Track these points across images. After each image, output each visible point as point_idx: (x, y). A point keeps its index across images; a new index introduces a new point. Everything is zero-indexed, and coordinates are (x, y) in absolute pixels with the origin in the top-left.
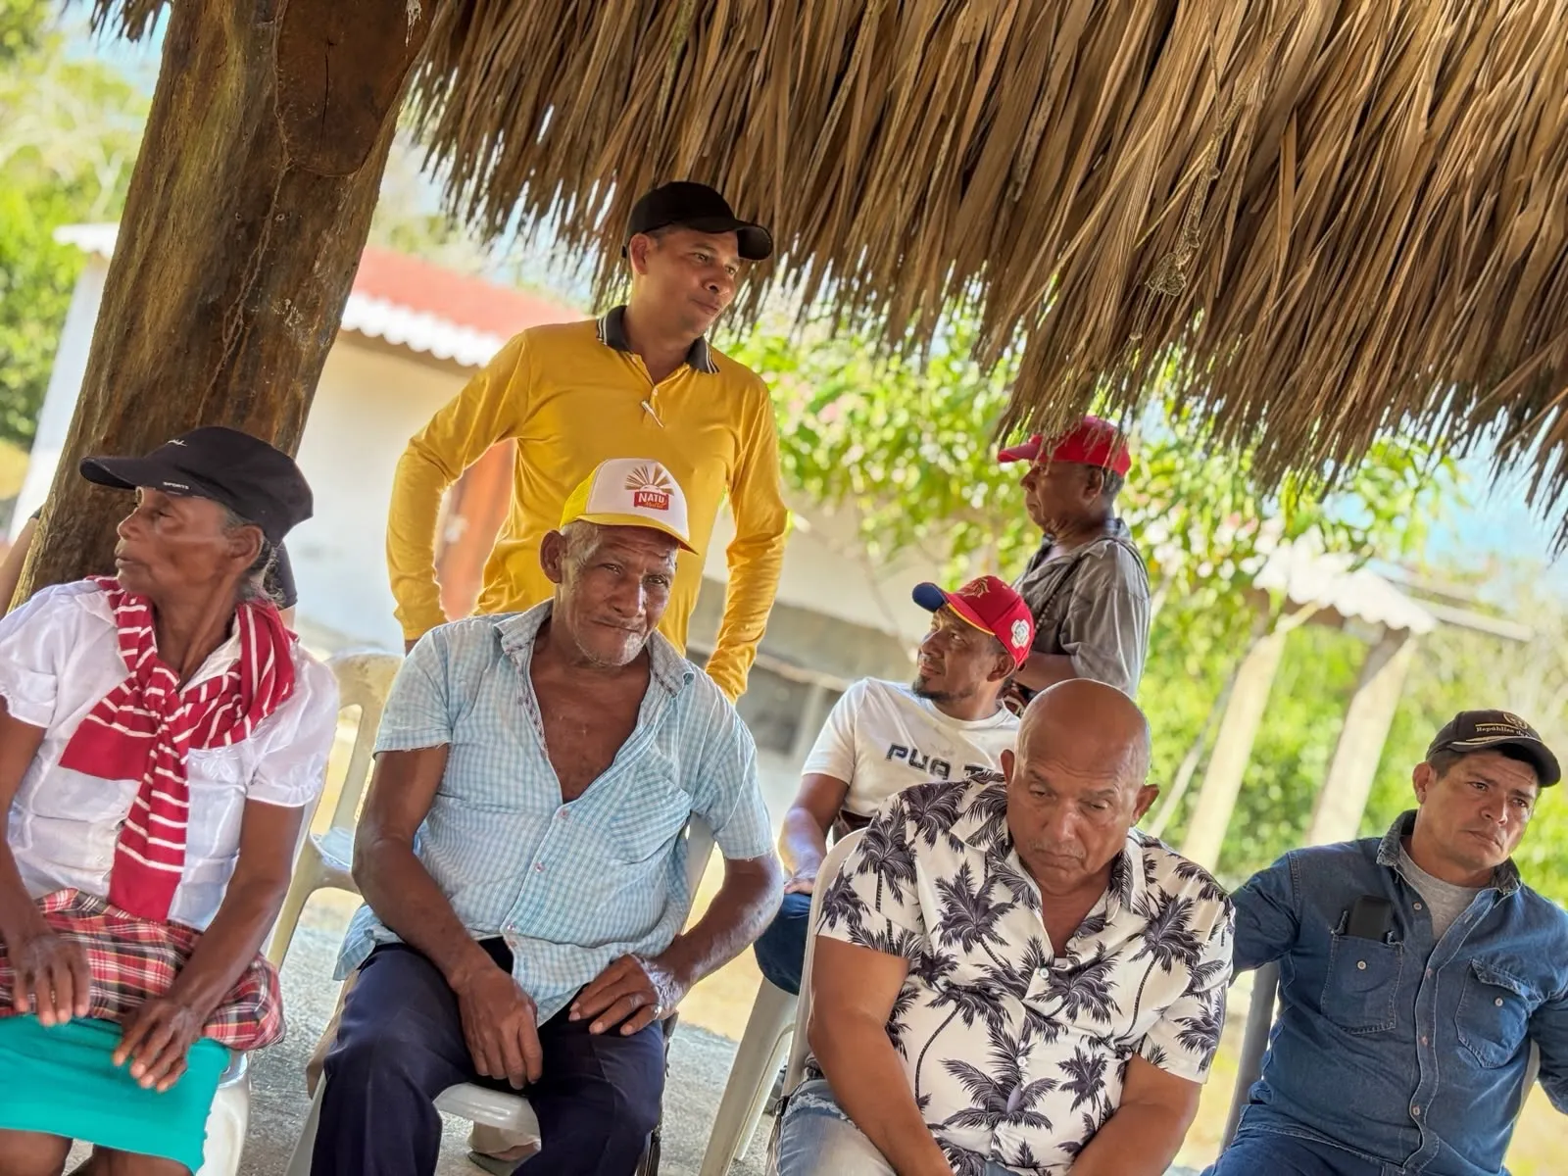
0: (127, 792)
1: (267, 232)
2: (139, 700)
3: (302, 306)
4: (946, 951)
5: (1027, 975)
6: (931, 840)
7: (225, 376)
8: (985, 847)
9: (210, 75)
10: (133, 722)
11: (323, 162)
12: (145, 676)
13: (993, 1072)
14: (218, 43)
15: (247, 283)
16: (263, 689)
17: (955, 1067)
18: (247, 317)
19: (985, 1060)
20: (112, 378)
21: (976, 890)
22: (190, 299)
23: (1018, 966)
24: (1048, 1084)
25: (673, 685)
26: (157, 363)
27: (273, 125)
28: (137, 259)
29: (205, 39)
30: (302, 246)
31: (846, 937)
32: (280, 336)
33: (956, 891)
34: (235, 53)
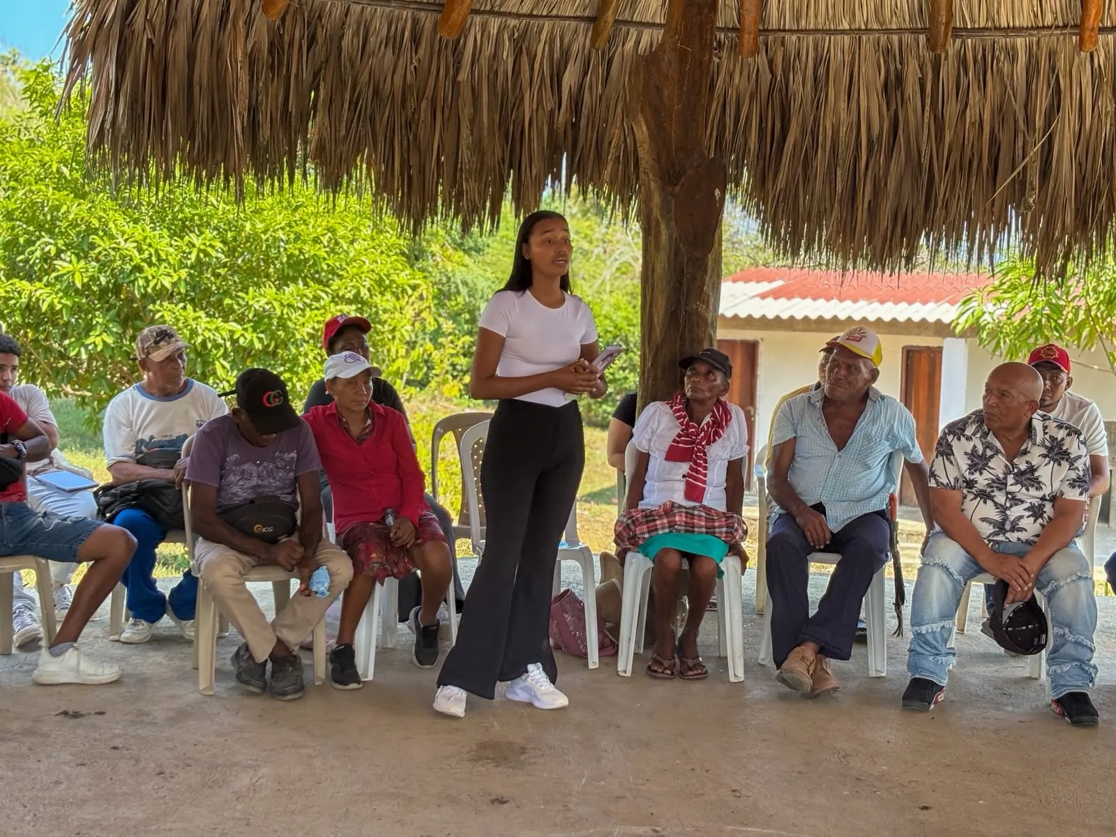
0: (684, 468)
1: (685, 281)
2: (687, 435)
3: (703, 303)
4: (972, 477)
5: (1005, 478)
6: (959, 439)
7: (683, 333)
8: (978, 435)
9: (657, 237)
10: (685, 443)
11: (698, 254)
12: (688, 426)
13: (998, 518)
14: (658, 224)
15: (683, 300)
16: (721, 417)
17: (983, 520)
18: (686, 311)
19: (994, 515)
20: (649, 343)
21: (980, 453)
22: (666, 310)
23: (1001, 476)
24: (1021, 517)
26: (662, 334)
27: (679, 247)
28: (648, 302)
29: (654, 224)
30: (698, 283)
31: (935, 486)
32: (698, 315)
33: (972, 455)
34: (663, 226)
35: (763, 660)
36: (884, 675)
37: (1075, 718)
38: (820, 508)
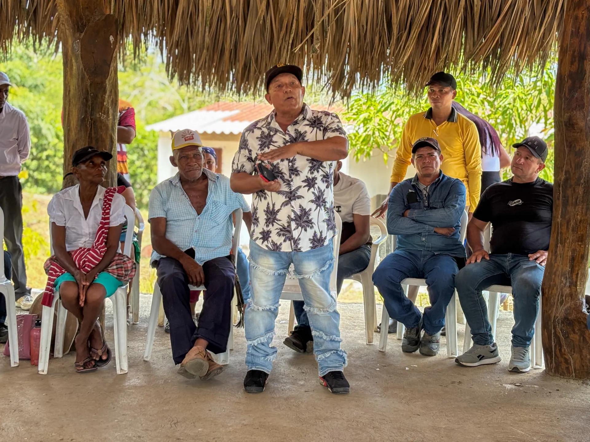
1: (90, 98)
3: (104, 114)
7: (90, 134)
9: (71, 68)
11: (98, 80)
15: (89, 111)
18: (91, 119)
20: (68, 141)
24: (300, 187)
25: (214, 180)
26: (76, 135)
27: (84, 75)
28: (67, 113)
30: (99, 100)
32: (101, 121)
34: (73, 60)
35: (147, 357)
36: (228, 363)
37: (335, 390)
38: (191, 252)
